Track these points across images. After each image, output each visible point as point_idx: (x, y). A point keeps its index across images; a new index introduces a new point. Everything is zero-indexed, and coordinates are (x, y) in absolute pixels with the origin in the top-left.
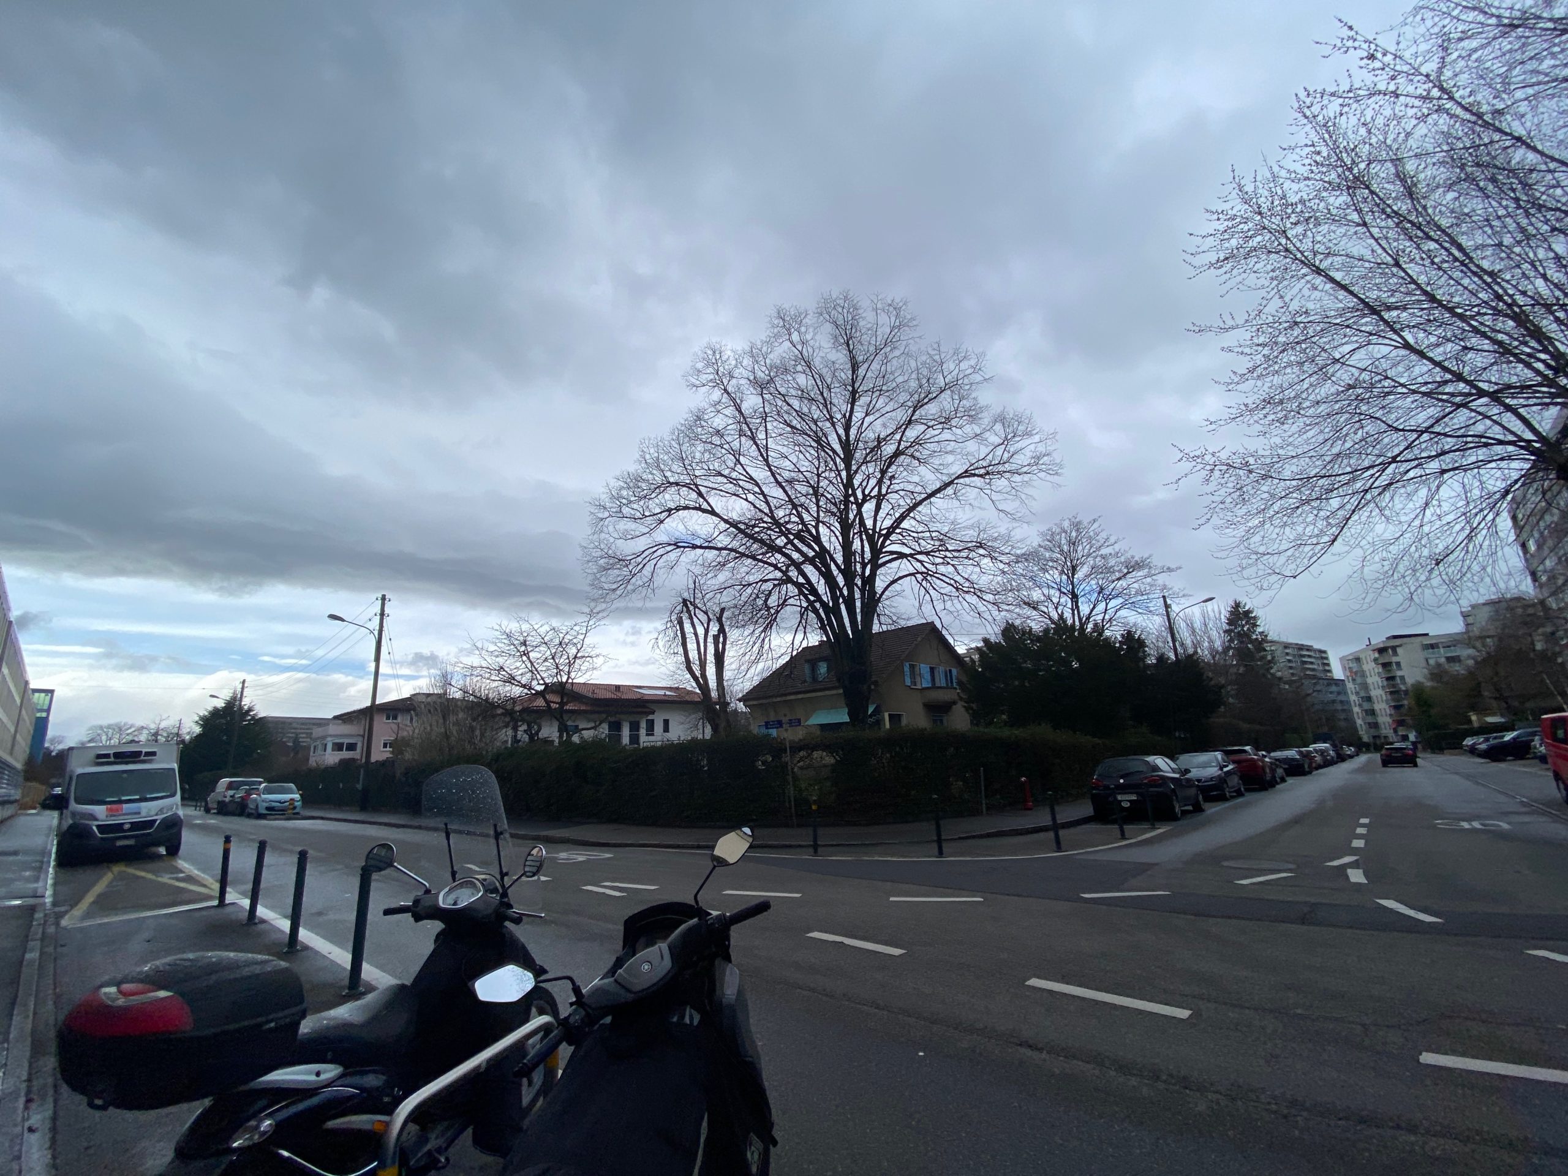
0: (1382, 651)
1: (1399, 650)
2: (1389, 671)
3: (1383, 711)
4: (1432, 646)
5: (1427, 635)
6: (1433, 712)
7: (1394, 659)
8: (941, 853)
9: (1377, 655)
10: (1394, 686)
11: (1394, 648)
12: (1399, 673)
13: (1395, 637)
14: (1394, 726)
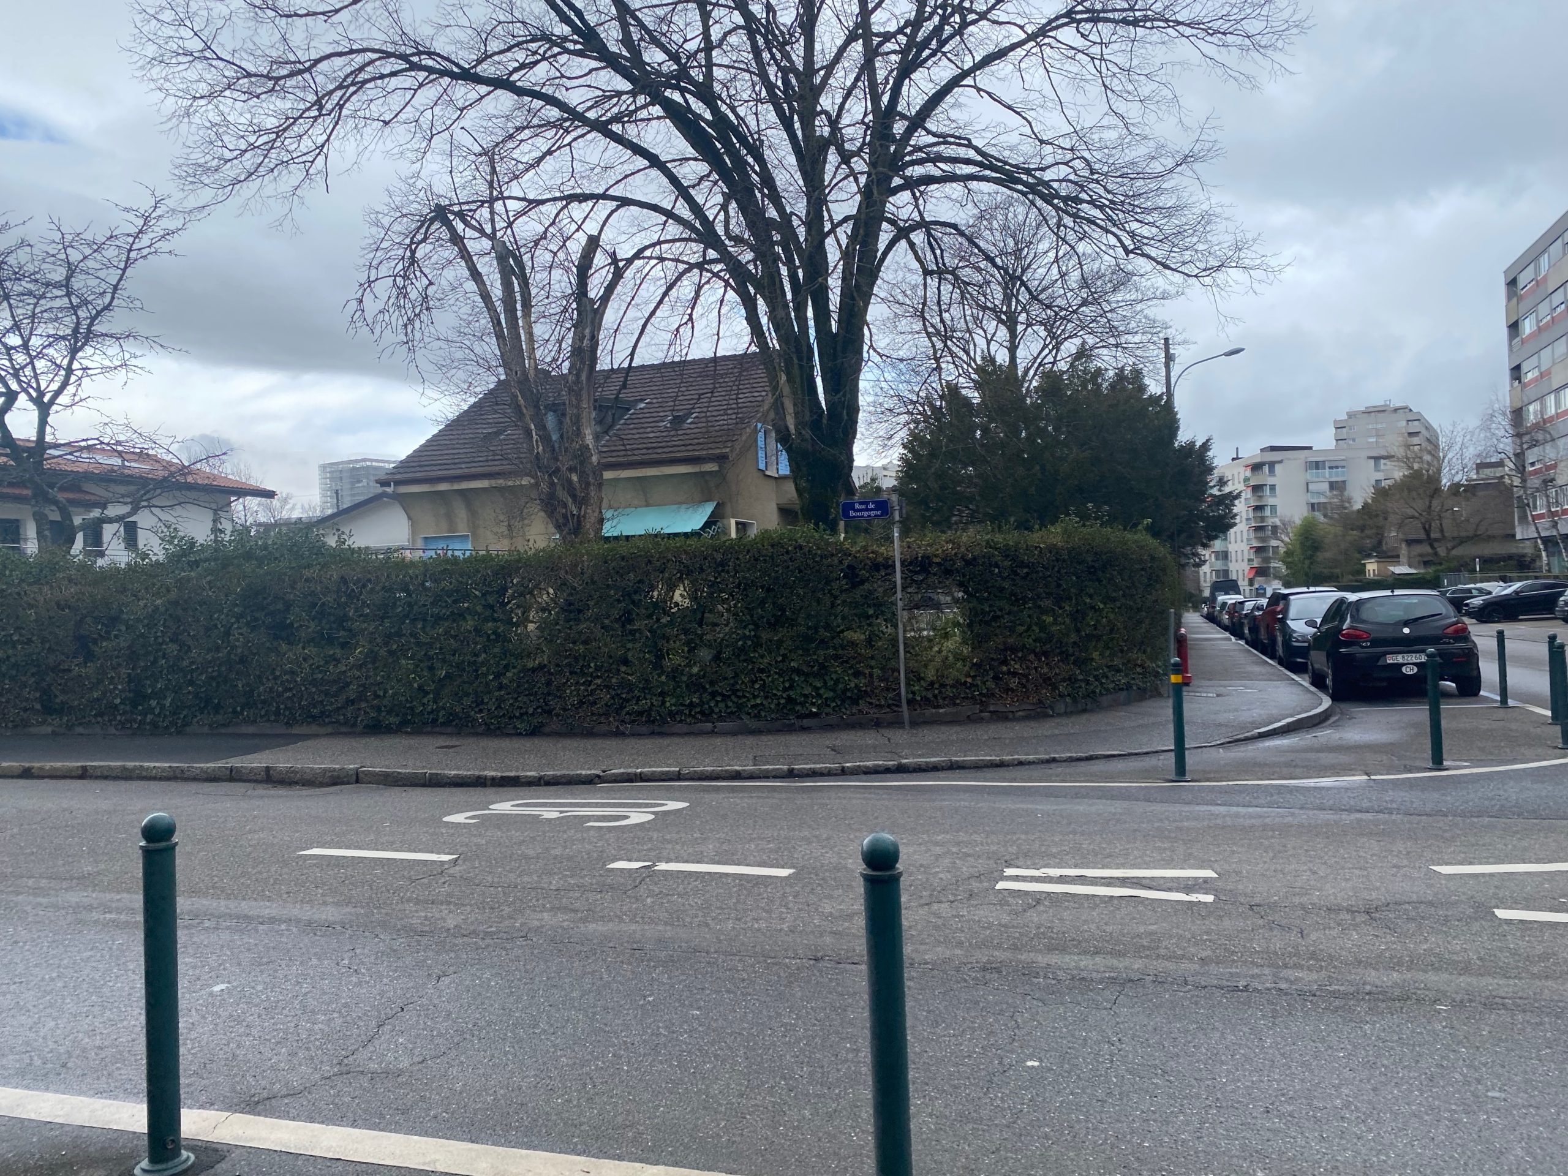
0: (1256, 467)
1: (1277, 467)
2: (1261, 497)
3: (1239, 553)
4: (1317, 465)
5: (1310, 448)
6: (1321, 556)
7: (1270, 481)
8: (1438, 761)
9: (1248, 473)
10: (1263, 519)
11: (1272, 465)
12: (1271, 501)
13: (1273, 449)
14: (1251, 576)
